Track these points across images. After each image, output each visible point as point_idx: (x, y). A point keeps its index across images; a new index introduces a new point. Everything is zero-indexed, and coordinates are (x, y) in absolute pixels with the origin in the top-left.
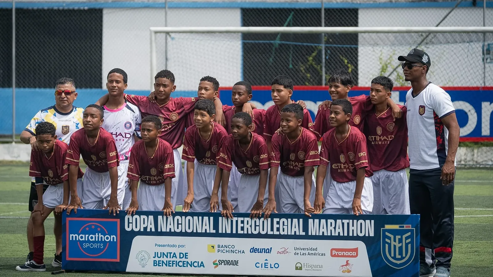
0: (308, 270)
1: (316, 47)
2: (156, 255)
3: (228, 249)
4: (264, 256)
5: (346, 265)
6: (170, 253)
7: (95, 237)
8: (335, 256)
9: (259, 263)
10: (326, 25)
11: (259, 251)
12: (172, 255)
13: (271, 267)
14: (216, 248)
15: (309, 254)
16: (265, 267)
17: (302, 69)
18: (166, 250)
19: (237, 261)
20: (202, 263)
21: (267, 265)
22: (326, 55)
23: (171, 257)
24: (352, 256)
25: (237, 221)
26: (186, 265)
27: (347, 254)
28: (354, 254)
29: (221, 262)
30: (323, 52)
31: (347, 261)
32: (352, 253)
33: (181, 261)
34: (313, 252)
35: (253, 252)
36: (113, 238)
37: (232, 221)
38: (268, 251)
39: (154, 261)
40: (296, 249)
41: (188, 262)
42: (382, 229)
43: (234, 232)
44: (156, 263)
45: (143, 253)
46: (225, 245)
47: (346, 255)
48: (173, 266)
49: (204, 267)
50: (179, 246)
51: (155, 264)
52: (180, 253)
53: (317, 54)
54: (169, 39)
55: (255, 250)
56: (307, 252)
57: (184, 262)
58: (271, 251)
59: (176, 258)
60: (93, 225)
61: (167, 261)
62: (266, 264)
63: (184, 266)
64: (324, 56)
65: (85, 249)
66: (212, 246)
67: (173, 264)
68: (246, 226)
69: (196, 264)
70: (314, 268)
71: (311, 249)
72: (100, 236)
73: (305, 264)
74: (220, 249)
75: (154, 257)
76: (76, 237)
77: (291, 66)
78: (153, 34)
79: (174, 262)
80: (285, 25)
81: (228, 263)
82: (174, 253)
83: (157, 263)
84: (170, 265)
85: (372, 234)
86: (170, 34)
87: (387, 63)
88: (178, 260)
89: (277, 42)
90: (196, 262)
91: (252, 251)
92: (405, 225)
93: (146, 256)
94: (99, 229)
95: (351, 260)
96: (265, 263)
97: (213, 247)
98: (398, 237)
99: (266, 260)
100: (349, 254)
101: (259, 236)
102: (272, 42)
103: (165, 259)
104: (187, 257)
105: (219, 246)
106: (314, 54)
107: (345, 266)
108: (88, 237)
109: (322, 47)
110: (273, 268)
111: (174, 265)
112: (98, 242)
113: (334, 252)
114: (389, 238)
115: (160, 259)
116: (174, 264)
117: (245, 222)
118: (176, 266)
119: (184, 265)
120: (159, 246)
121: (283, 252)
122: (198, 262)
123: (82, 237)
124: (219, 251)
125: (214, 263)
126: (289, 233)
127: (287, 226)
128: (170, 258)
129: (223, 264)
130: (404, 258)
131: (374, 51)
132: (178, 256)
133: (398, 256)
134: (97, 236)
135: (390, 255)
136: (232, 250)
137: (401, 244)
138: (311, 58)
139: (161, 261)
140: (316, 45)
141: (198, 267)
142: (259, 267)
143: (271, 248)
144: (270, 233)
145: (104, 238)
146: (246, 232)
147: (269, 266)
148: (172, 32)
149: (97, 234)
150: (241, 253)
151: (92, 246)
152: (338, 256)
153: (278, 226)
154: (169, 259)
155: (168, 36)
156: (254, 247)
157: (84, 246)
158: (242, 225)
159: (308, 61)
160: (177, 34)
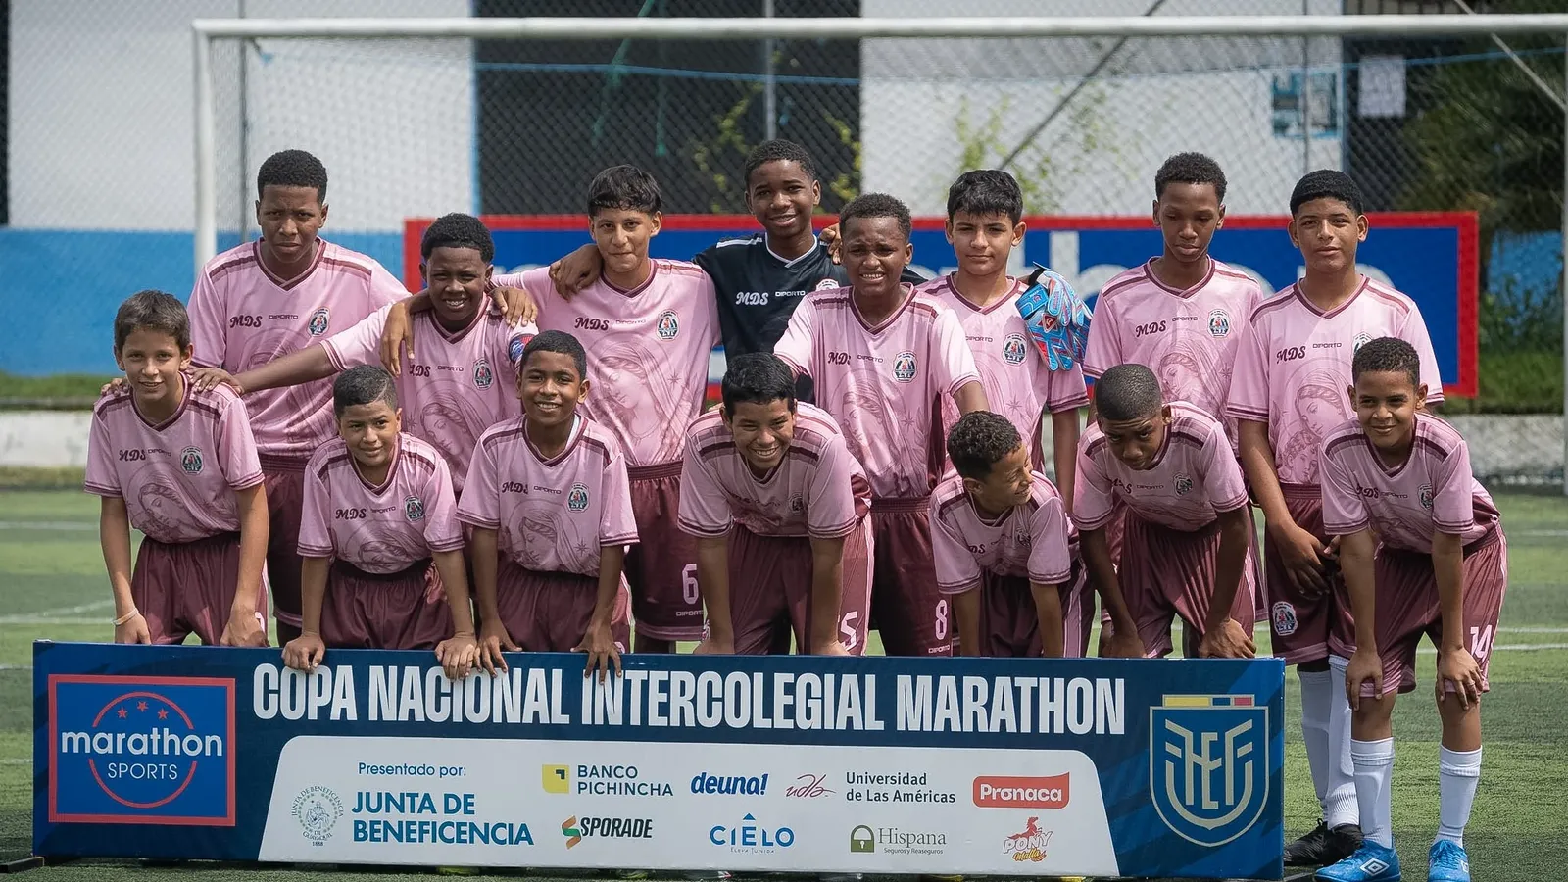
0: (893, 851)
1: (744, 83)
2: (363, 800)
3: (613, 780)
4: (741, 802)
5: (1026, 835)
6: (413, 796)
7: (150, 742)
8: (988, 802)
9: (723, 829)
10: (780, 13)
11: (723, 789)
12: (418, 801)
13: (765, 843)
14: (573, 778)
15: (897, 796)
16: (745, 843)
17: (698, 157)
18: (396, 785)
19: (648, 821)
20: (524, 828)
21: (753, 836)
22: (779, 112)
23: (416, 810)
24: (1049, 805)
25: (645, 685)
26: (467, 837)
27: (1031, 794)
28: (1056, 794)
29: (591, 825)
30: (770, 103)
31: (1032, 820)
32: (1047, 792)
33: (451, 824)
34: (913, 789)
35: (701, 790)
36: (214, 744)
37: (627, 684)
38: (755, 786)
39: (357, 823)
40: (852, 779)
41: (473, 827)
42: (1152, 708)
43: (635, 720)
44: (363, 830)
45: (317, 796)
46: (603, 768)
47: (1029, 798)
48: (421, 840)
49: (531, 843)
50: (444, 771)
51: (361, 835)
52: (447, 797)
53: (749, 108)
54: (253, 58)
55: (708, 784)
56: (890, 789)
57: (459, 825)
58: (764, 787)
59: (434, 812)
60: (141, 699)
61: (400, 823)
62: (748, 832)
63: (459, 841)
64: (771, 117)
65: (114, 784)
66: (558, 772)
67: (422, 832)
68: (677, 701)
69: (502, 834)
70: (915, 846)
71: (906, 780)
72: (167, 737)
73: (886, 832)
74: (586, 780)
75: (354, 810)
76: (82, 741)
77: (661, 150)
78: (203, 43)
79: (425, 828)
80: (642, 12)
81: (613, 827)
82: (427, 797)
83: (368, 830)
84: (412, 836)
85: (1118, 727)
86: (259, 42)
87: (982, 138)
88: (441, 818)
89: (618, 68)
90: (503, 826)
91: (697, 788)
92: (1232, 697)
93: (329, 810)
94: (163, 714)
95: (1045, 817)
96: (745, 829)
97: (562, 773)
98: (1208, 737)
99: (749, 817)
100: (1037, 794)
101: (723, 734)
102: (598, 67)
103: (394, 817)
104: (470, 808)
105: (582, 770)
106: (739, 109)
107: (1022, 836)
108: (125, 742)
109: (764, 84)
110: (771, 844)
111: (428, 837)
112: (160, 758)
113: (986, 790)
114: (1179, 741)
115: (375, 817)
116: (428, 832)
117: (675, 688)
118: (434, 840)
119: (463, 837)
120: (374, 770)
121: (807, 791)
122: (511, 826)
123: (103, 743)
124: (583, 786)
125: (566, 831)
126: (829, 725)
127: (823, 698)
128: (412, 811)
129: (597, 831)
130: (1231, 808)
131: (939, 98)
132: (439, 805)
133: (1209, 804)
134: (155, 736)
135: (1181, 797)
136: (627, 785)
137: (1218, 762)
138: (728, 123)
139: (379, 823)
140: (745, 77)
141: (511, 842)
142: (724, 842)
143: (765, 777)
144: (761, 723)
145: (182, 746)
146: (675, 722)
147: (758, 839)
148: (266, 36)
149: (155, 730)
150: (662, 793)
151: (138, 771)
152: (999, 803)
153: (789, 700)
154: (407, 816)
155: (250, 49)
156: (704, 774)
157: (112, 774)
158: (664, 697)
159: (720, 132)
160: (280, 43)
